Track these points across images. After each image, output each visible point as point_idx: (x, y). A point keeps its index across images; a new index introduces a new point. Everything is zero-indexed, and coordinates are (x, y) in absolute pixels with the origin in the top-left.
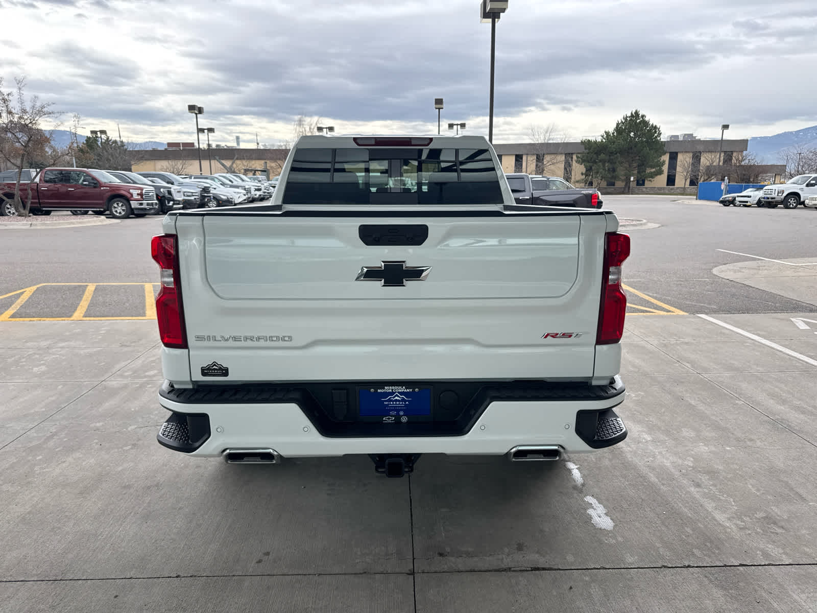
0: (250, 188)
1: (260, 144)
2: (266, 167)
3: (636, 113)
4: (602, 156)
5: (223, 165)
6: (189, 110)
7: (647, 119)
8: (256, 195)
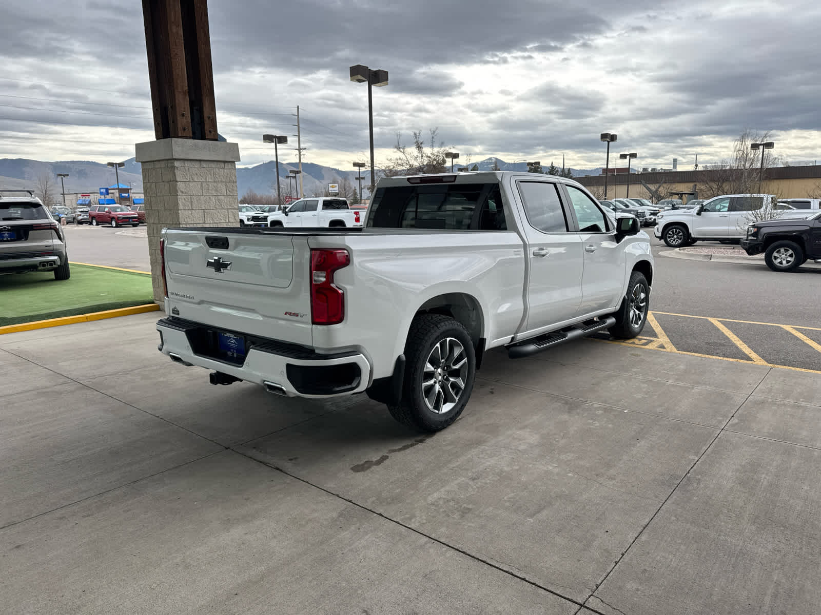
0: (644, 212)
1: (699, 165)
2: (695, 188)
5: (648, 189)
6: (601, 138)
8: (650, 219)
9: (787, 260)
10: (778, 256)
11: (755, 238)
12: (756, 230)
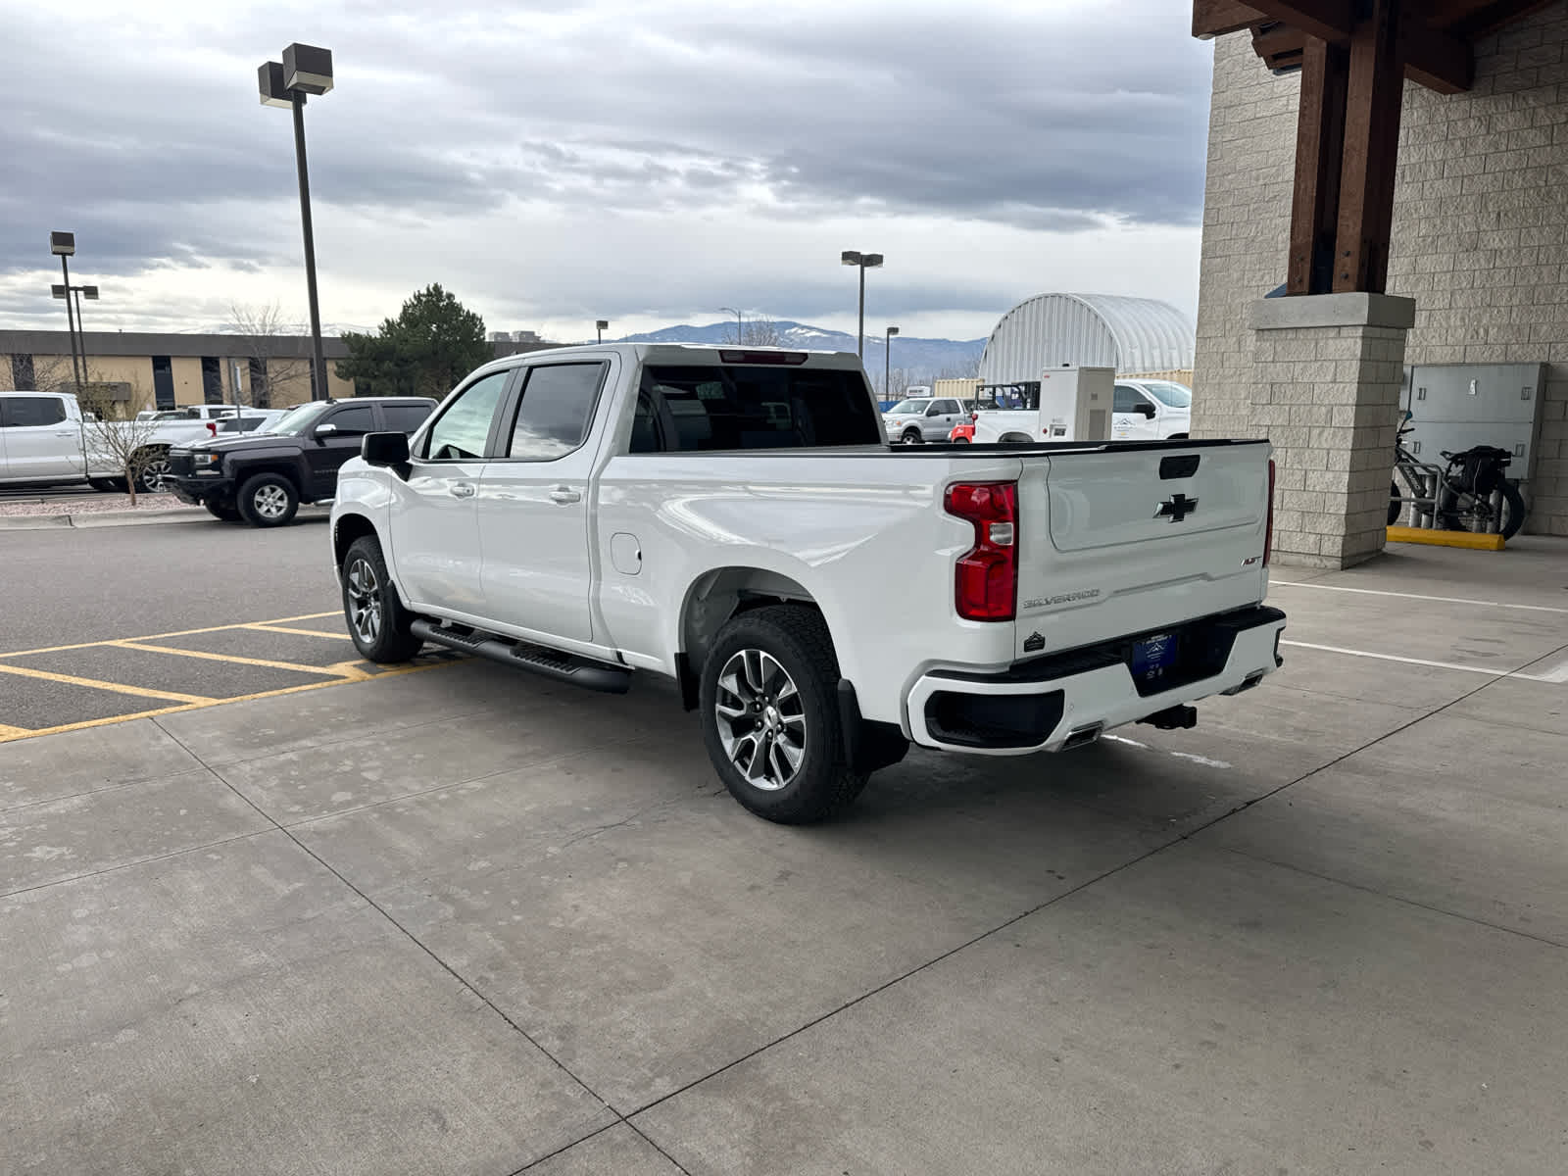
3: (437, 288)
4: (388, 365)
7: (457, 300)
9: (277, 507)
10: (262, 501)
11: (217, 473)
12: (216, 458)
